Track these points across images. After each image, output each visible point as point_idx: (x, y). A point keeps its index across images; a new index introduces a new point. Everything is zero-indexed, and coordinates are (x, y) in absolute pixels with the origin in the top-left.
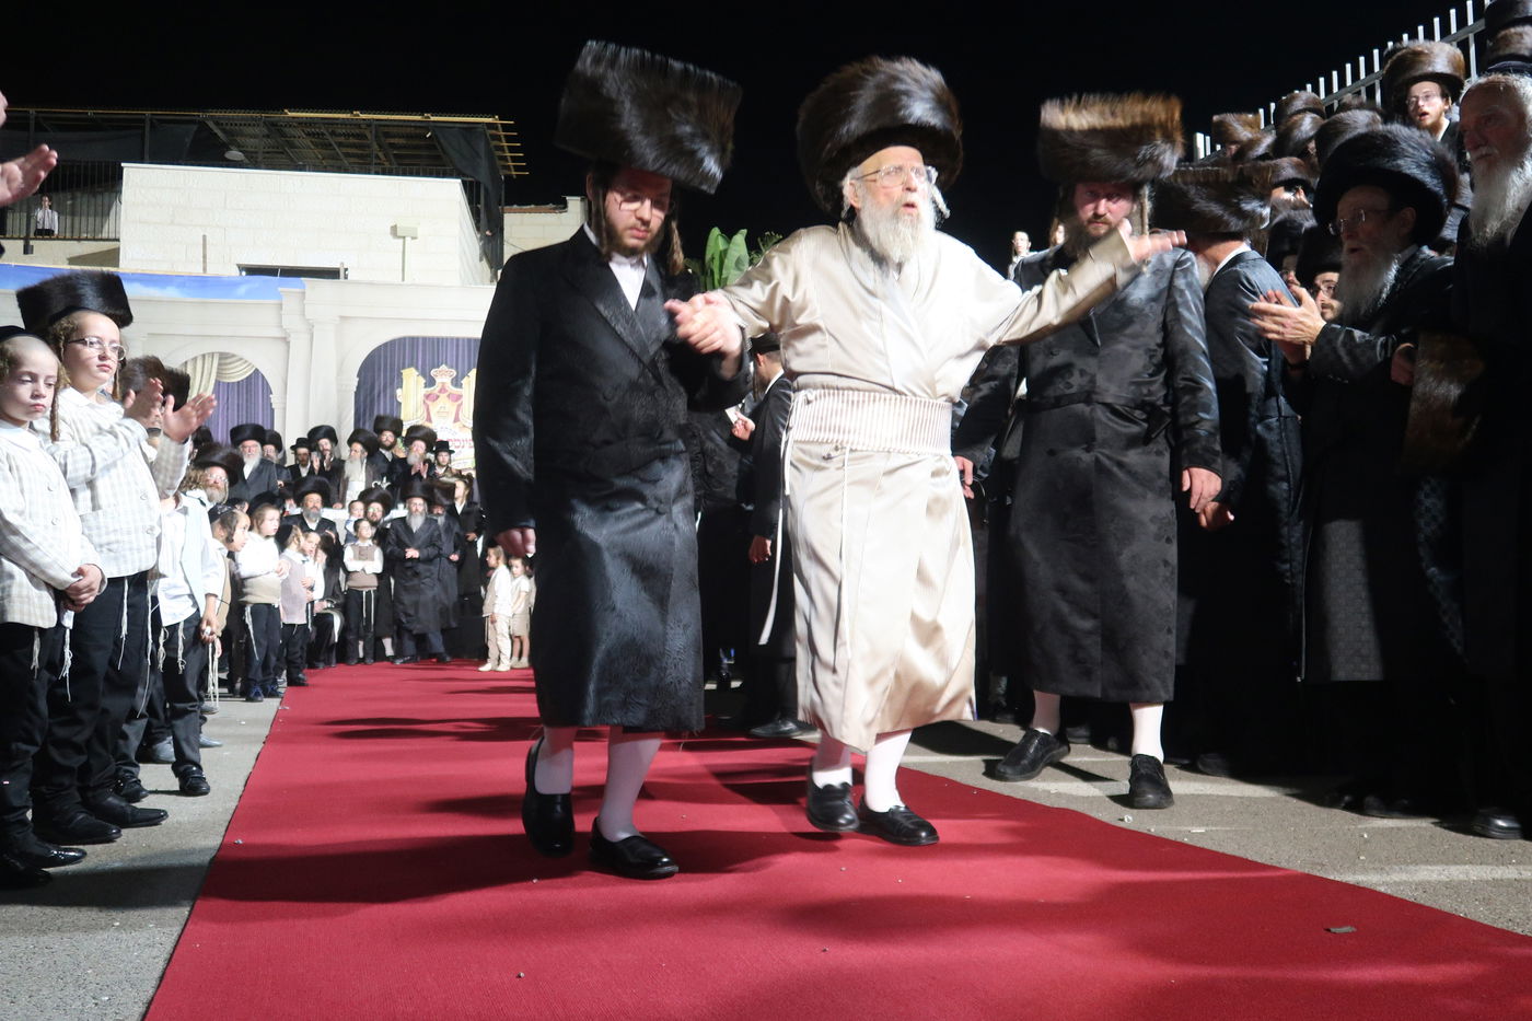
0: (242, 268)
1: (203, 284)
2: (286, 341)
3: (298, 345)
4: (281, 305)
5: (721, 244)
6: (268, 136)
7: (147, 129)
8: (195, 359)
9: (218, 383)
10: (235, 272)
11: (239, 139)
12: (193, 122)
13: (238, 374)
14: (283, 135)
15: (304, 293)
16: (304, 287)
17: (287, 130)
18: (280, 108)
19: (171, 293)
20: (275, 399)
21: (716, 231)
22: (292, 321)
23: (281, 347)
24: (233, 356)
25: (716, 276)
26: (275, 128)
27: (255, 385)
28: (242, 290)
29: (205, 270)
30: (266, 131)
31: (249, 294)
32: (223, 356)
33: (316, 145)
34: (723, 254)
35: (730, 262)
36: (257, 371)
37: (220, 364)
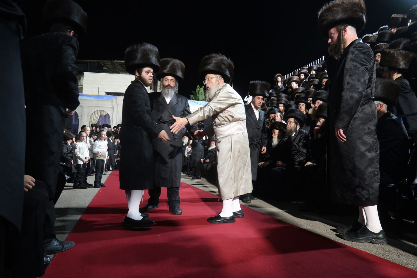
0: (105, 92)
1: (98, 97)
2: (113, 108)
3: (115, 108)
4: (112, 101)
5: (198, 90)
6: (111, 65)
7: (89, 63)
8: (96, 111)
9: (100, 116)
10: (104, 94)
11: (106, 65)
12: (97, 62)
13: (104, 114)
14: (115, 65)
15: (117, 99)
16: (117, 97)
17: (116, 64)
18: (114, 60)
19: (92, 98)
20: (111, 119)
21: (198, 86)
22: (114, 104)
23: (112, 109)
24: (103, 110)
25: (197, 96)
26: (113, 64)
27: (107, 116)
28: (105, 98)
29: (98, 94)
30: (111, 64)
31: (106, 99)
32: (101, 111)
33: (121, 67)
34: (199, 91)
35: (200, 93)
36: (107, 113)
37: (101, 112)
